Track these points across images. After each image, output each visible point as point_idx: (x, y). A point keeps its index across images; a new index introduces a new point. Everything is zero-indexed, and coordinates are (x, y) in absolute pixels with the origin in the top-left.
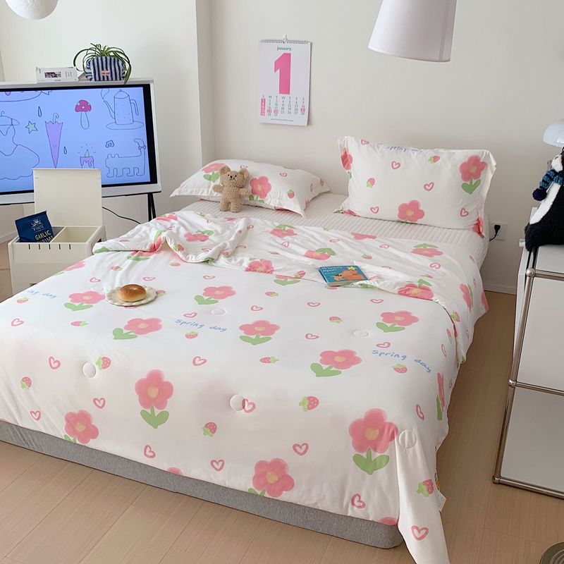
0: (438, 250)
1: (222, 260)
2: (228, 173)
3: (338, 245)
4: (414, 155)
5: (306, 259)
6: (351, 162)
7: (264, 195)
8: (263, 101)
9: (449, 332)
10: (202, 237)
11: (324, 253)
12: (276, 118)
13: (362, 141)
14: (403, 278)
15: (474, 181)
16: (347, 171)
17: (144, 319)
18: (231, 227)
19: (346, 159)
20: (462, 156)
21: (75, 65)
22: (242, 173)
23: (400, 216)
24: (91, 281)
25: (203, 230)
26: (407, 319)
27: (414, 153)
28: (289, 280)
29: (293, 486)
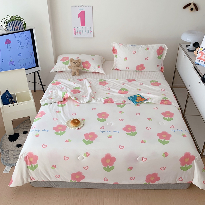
0: (158, 82)
1: (93, 101)
2: (73, 61)
3: (125, 86)
6: (117, 52)
7: (88, 68)
10: (77, 91)
11: (124, 91)
12: (80, 35)
13: (120, 44)
15: (161, 55)
16: (114, 55)
19: (114, 51)
20: (156, 47)
21: (1, 25)
23: (136, 69)
24: (54, 120)
25: (75, 87)
26: (170, 114)
27: (139, 47)
28: (122, 105)
29: (160, 179)
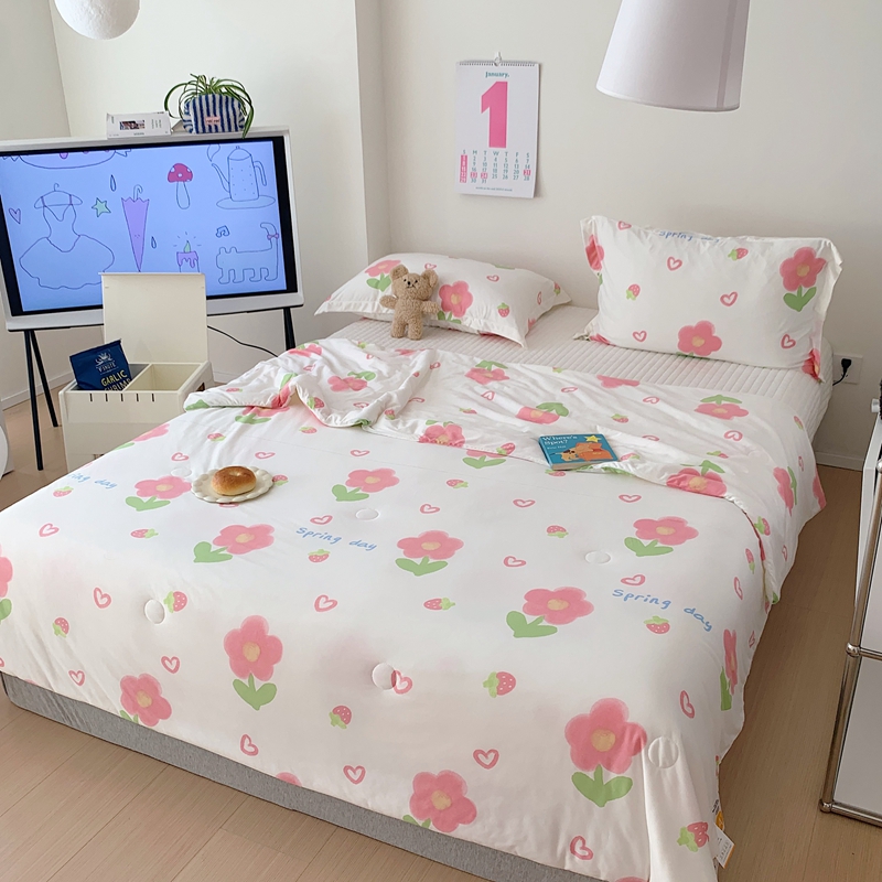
0: (742, 407)
1: (384, 424)
2: (405, 277)
3: (573, 396)
4: (705, 247)
5: (519, 423)
6: (602, 257)
7: (461, 311)
8: (464, 159)
9: (749, 554)
10: (356, 383)
11: (551, 412)
12: (484, 185)
13: (620, 223)
14: (676, 458)
15: (805, 290)
16: (596, 272)
17: (248, 526)
18: (404, 366)
19: (594, 253)
20: (784, 248)
21: (166, 109)
22: (426, 277)
23: (680, 346)
24: (173, 458)
25: (359, 372)
26: (678, 531)
27: (704, 243)
28: (488, 459)
29: (475, 816)
